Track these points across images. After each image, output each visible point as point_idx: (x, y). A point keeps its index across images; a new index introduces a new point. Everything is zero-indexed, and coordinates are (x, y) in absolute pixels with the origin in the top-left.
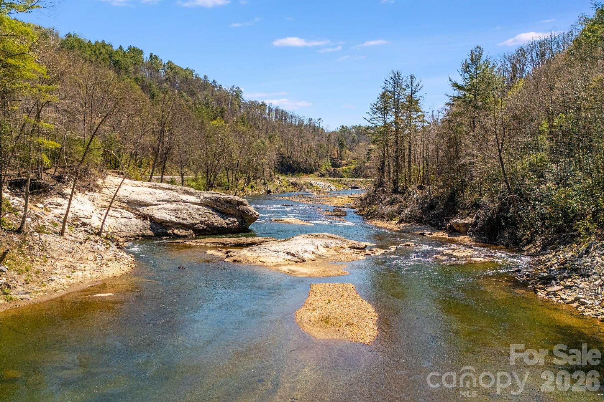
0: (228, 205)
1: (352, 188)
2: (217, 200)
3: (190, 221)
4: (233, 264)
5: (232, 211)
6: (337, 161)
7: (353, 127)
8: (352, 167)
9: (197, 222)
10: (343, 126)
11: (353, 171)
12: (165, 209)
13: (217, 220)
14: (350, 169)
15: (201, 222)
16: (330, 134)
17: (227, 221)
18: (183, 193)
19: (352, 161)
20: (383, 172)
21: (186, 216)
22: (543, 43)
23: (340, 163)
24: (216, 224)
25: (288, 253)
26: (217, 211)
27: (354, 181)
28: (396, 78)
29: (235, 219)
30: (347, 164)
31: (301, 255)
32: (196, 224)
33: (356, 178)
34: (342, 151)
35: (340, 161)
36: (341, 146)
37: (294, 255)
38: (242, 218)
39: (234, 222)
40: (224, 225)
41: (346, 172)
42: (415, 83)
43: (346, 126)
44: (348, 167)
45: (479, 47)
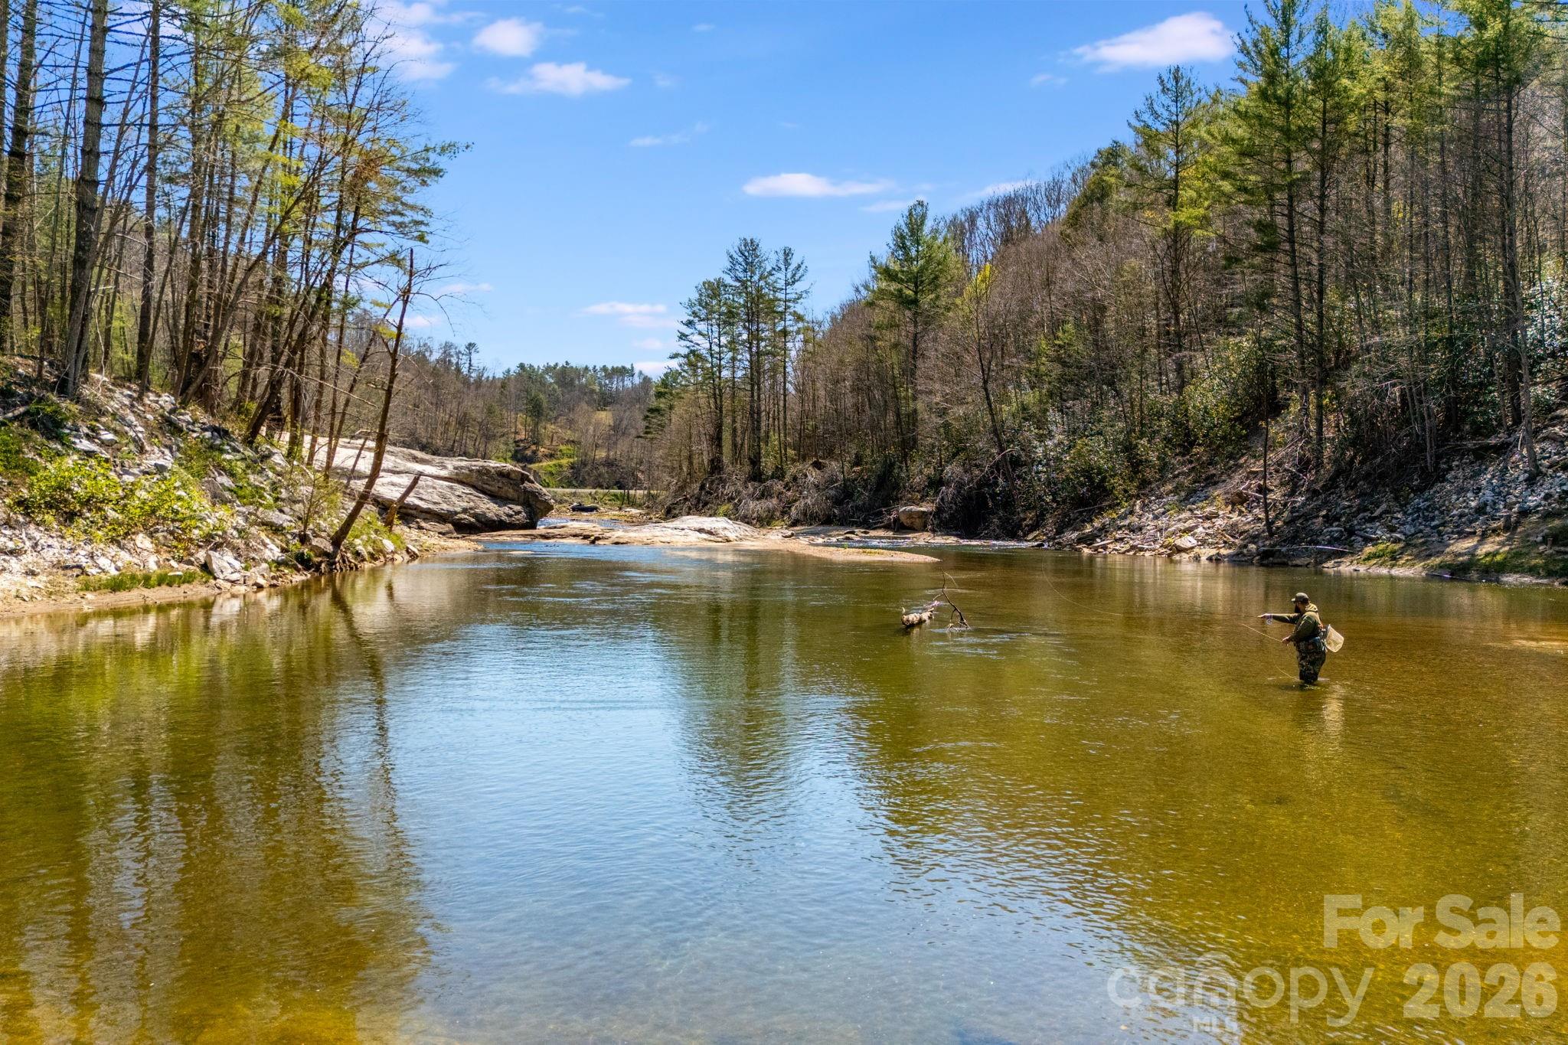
0: (505, 480)
1: (574, 509)
2: (483, 472)
3: (445, 506)
4: (615, 547)
5: (511, 493)
6: (525, 448)
7: (549, 369)
8: (564, 461)
9: (459, 509)
10: (522, 366)
11: (568, 473)
12: (393, 484)
13: (490, 508)
14: (561, 466)
15: (465, 511)
16: (504, 384)
17: (506, 509)
18: (408, 460)
19: (562, 447)
20: (720, 446)
21: (437, 499)
22: (1009, 201)
23: (534, 452)
24: (490, 515)
25: (700, 531)
26: (483, 492)
27: (574, 494)
28: (749, 252)
29: (518, 508)
30: (551, 456)
31: (722, 533)
32: (456, 513)
33: (579, 487)
34: (537, 424)
35: (534, 447)
36: (536, 411)
37: (710, 533)
38: (529, 505)
39: (518, 513)
40: (504, 518)
41: (551, 474)
42: (794, 263)
43: (531, 366)
44: (554, 462)
45: (921, 204)
